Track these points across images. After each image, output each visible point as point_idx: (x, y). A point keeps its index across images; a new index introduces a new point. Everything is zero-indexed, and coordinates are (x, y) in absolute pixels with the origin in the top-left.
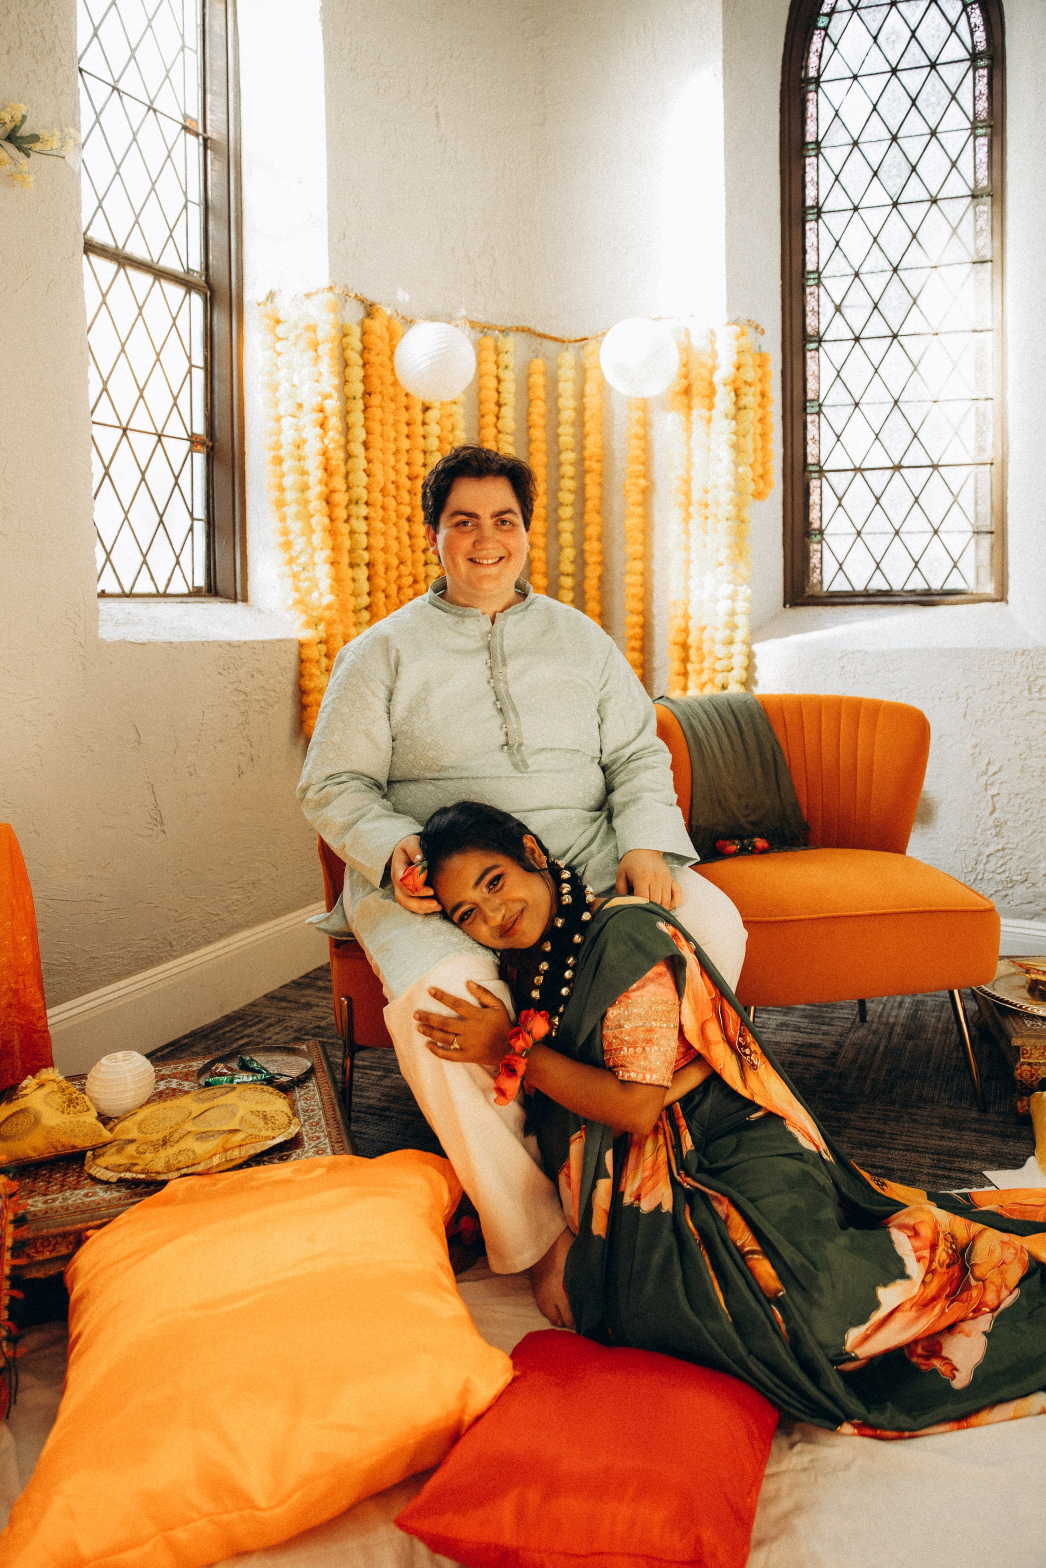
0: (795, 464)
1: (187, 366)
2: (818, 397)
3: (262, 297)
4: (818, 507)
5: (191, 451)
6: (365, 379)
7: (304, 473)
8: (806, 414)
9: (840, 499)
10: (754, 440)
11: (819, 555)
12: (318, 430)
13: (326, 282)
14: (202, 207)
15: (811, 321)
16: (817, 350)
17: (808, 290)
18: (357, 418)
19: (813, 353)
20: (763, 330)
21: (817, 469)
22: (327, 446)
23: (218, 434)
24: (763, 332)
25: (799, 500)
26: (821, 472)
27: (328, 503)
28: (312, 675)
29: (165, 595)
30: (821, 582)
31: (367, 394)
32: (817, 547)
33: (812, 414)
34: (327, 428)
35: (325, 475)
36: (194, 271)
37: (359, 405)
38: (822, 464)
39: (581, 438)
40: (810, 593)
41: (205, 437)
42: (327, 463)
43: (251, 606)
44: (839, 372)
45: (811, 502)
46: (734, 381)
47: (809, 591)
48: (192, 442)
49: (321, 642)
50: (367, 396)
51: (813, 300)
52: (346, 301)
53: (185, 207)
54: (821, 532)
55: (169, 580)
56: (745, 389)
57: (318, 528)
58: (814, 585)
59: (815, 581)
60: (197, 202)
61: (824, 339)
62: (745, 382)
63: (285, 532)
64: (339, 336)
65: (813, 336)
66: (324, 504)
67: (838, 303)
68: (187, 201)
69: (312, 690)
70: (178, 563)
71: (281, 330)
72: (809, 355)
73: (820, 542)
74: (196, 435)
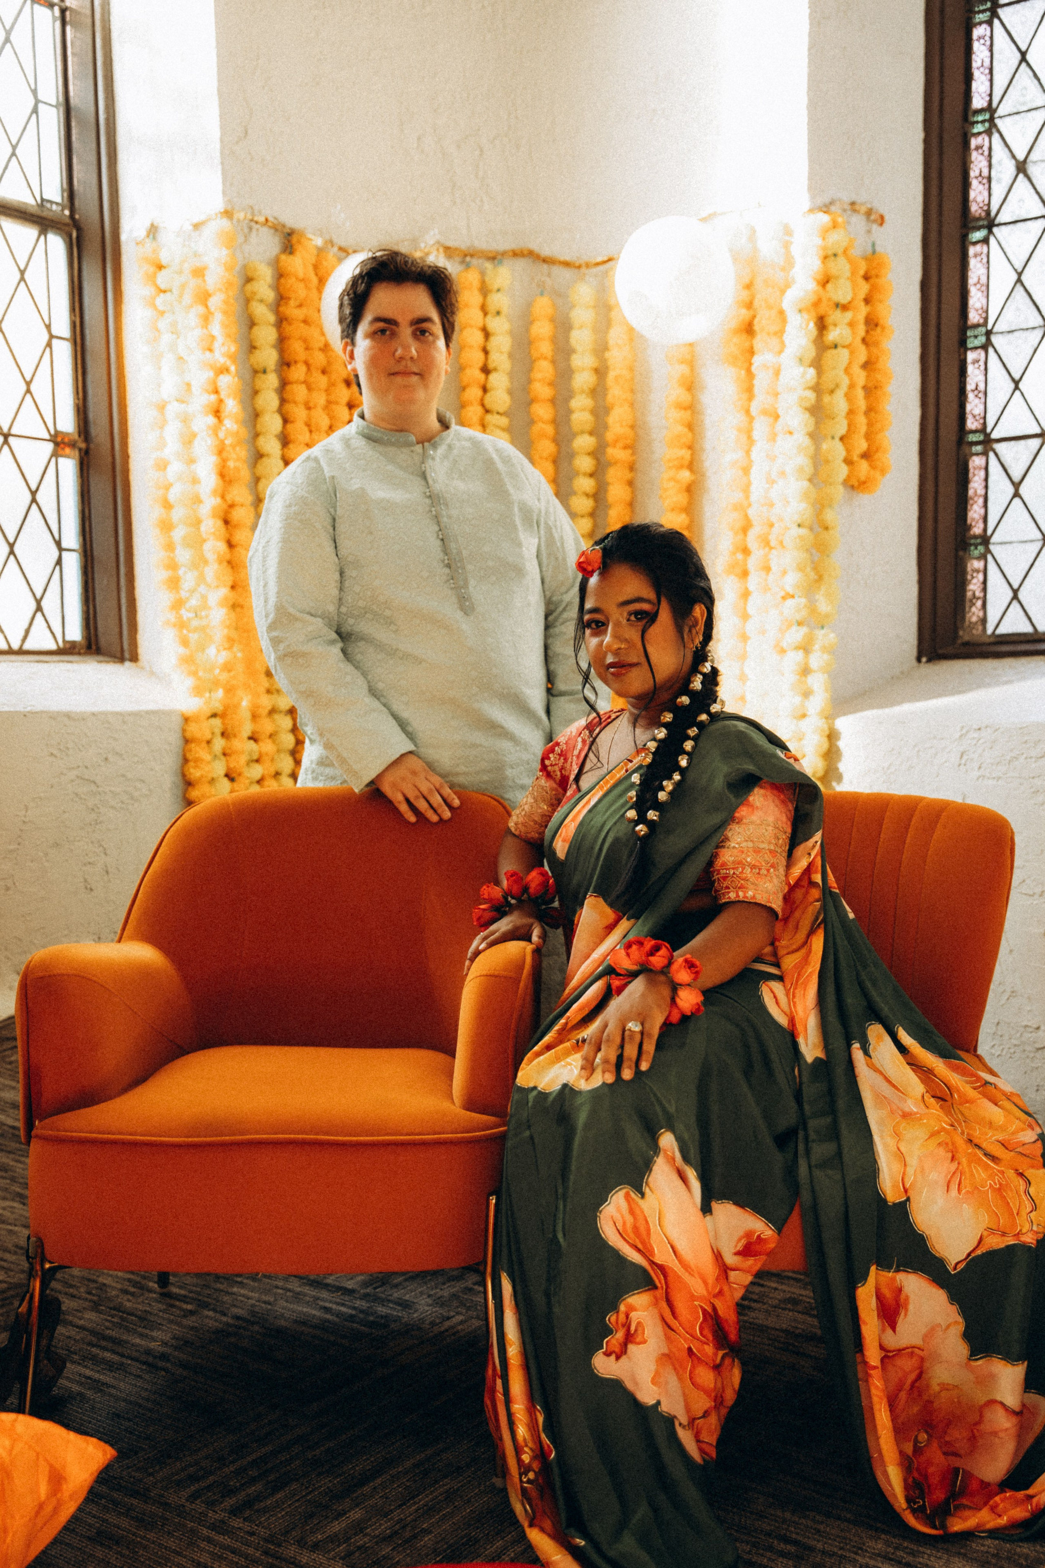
0: (943, 432)
1: (46, 337)
2: (986, 319)
3: (142, 233)
4: (981, 501)
5: (55, 454)
6: (282, 342)
7: (195, 481)
8: (966, 349)
9: (1017, 485)
10: (848, 396)
11: (981, 577)
12: (211, 420)
13: (218, 203)
14: (62, 109)
15: (977, 193)
16: (986, 241)
17: (974, 142)
18: (269, 400)
19: (978, 248)
20: (882, 217)
21: (981, 437)
22: (222, 442)
23: (93, 431)
24: (881, 220)
25: (948, 489)
26: (988, 443)
27: (226, 522)
28: (197, 760)
29: (21, 652)
30: (984, 621)
31: (285, 363)
32: (978, 564)
33: (976, 348)
34: (223, 415)
35: (220, 482)
36: (51, 202)
37: (272, 380)
38: (989, 430)
39: (600, 412)
40: (966, 638)
41: (76, 437)
42: (224, 467)
43: (143, 668)
44: (1020, 274)
45: (971, 492)
46: (817, 304)
47: (964, 636)
48: (57, 444)
49: (214, 715)
50: (285, 368)
51: (981, 158)
52: (251, 229)
53: (35, 111)
54: (985, 540)
55: (27, 632)
56: (836, 316)
57: (211, 556)
58: (973, 626)
59: (974, 619)
60: (54, 103)
61: (997, 222)
62: (837, 305)
63: (172, 566)
64: (237, 281)
65: (979, 219)
66: (220, 523)
67: (1021, 157)
68: (37, 101)
69: (199, 781)
70: (39, 608)
71: (162, 279)
72: (972, 250)
73: (983, 557)
74: (62, 433)
